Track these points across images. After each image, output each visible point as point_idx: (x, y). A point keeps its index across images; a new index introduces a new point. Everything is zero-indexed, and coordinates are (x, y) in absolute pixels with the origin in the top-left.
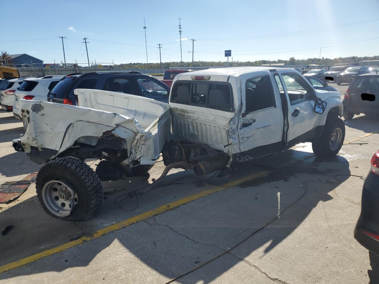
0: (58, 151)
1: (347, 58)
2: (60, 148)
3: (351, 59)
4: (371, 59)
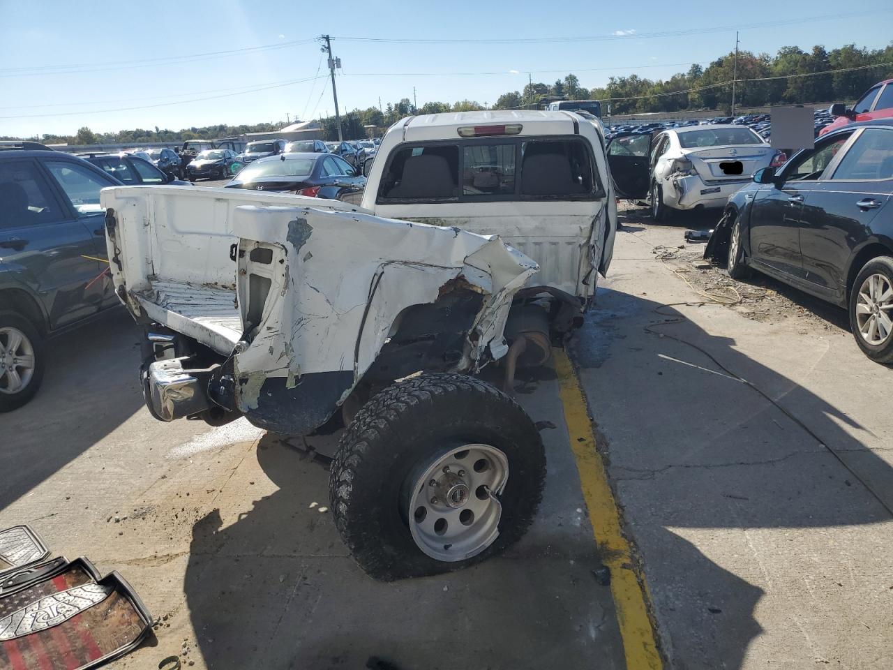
0: (353, 371)
1: (209, 129)
2: (356, 360)
3: (218, 130)
4: (255, 129)
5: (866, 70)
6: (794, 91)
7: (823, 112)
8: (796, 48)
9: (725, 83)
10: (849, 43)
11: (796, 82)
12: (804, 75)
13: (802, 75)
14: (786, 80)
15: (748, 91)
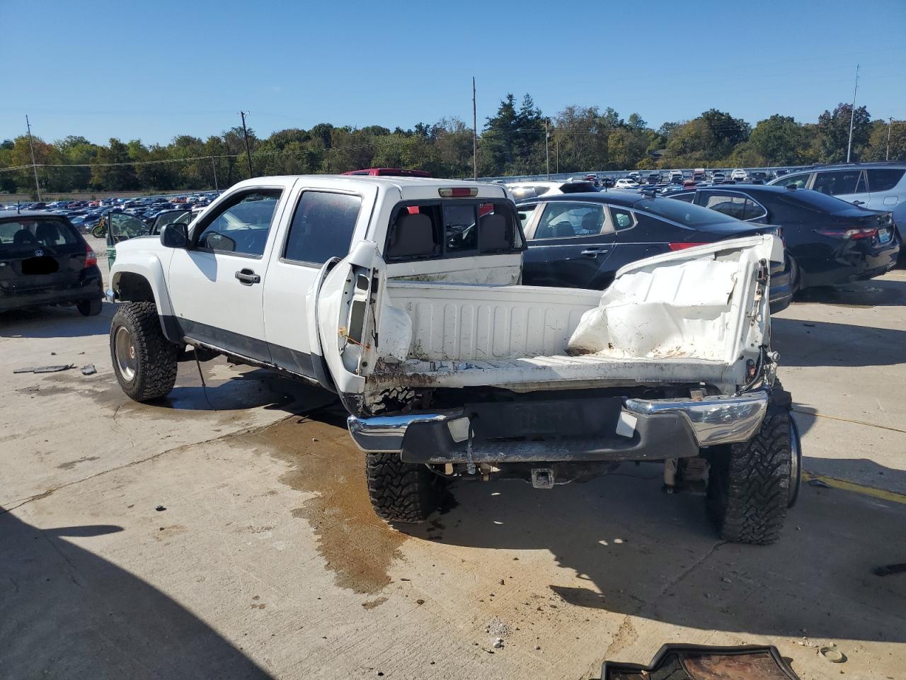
5: (163, 163)
6: (99, 179)
7: (138, 200)
8: (82, 138)
9: (22, 167)
10: (135, 139)
11: (99, 171)
12: (108, 165)
13: (105, 165)
14: (89, 168)
15: (49, 176)
